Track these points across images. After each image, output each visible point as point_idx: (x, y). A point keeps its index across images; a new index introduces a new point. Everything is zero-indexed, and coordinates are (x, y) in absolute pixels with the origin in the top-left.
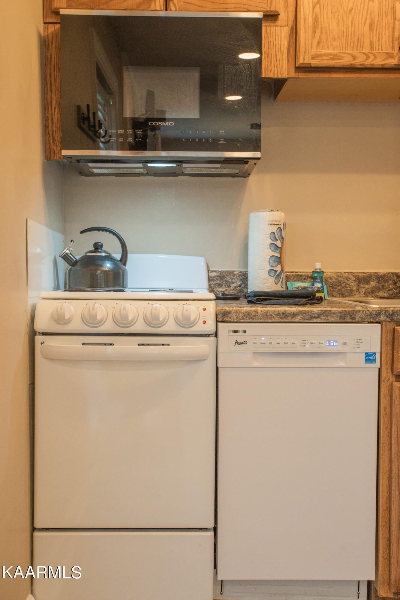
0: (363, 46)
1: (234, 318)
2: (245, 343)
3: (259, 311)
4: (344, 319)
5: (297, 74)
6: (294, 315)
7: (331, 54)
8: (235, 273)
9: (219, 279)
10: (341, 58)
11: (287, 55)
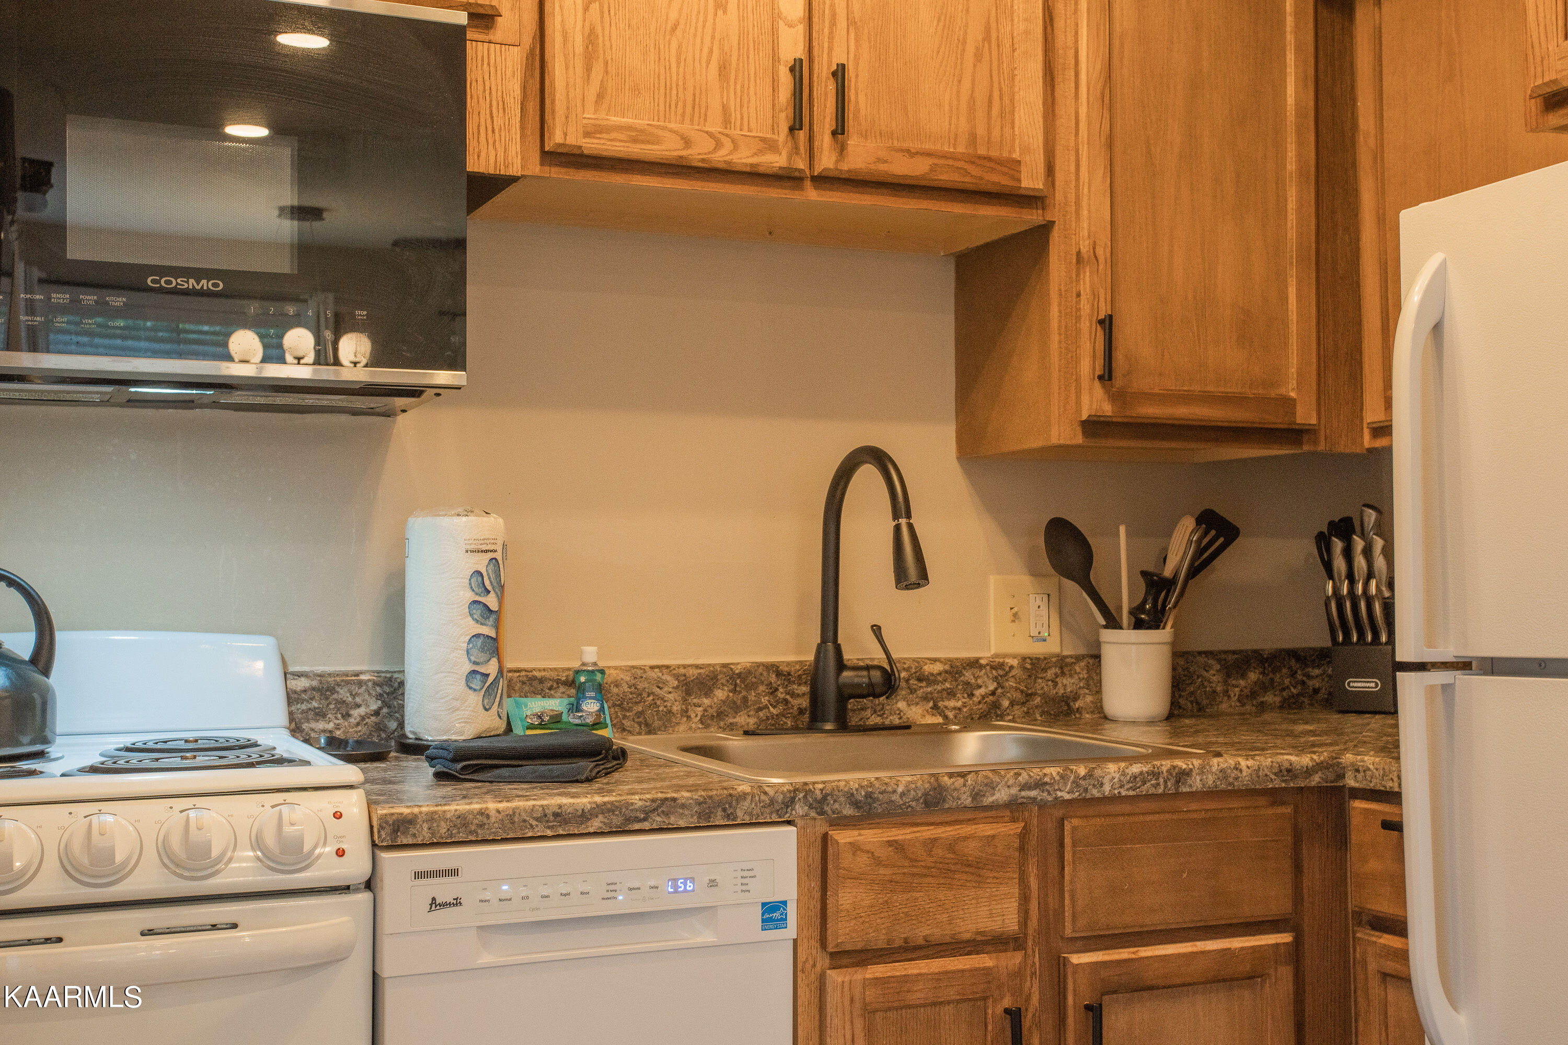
0: (706, 115)
1: (425, 835)
2: (457, 903)
3: (493, 813)
4: (708, 817)
5: (547, 168)
6: (584, 816)
7: (629, 128)
8: (363, 677)
9: (317, 695)
10: (657, 141)
11: (518, 119)
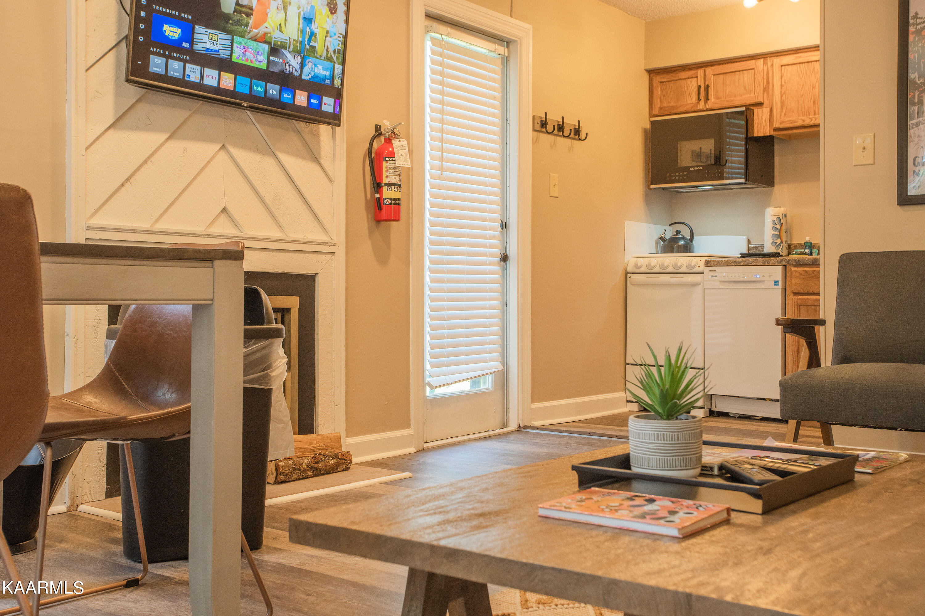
1: (712, 264)
2: (716, 276)
4: (764, 263)
5: (775, 133)
6: (740, 262)
7: (792, 120)
9: (755, 249)
10: (796, 122)
11: (769, 123)
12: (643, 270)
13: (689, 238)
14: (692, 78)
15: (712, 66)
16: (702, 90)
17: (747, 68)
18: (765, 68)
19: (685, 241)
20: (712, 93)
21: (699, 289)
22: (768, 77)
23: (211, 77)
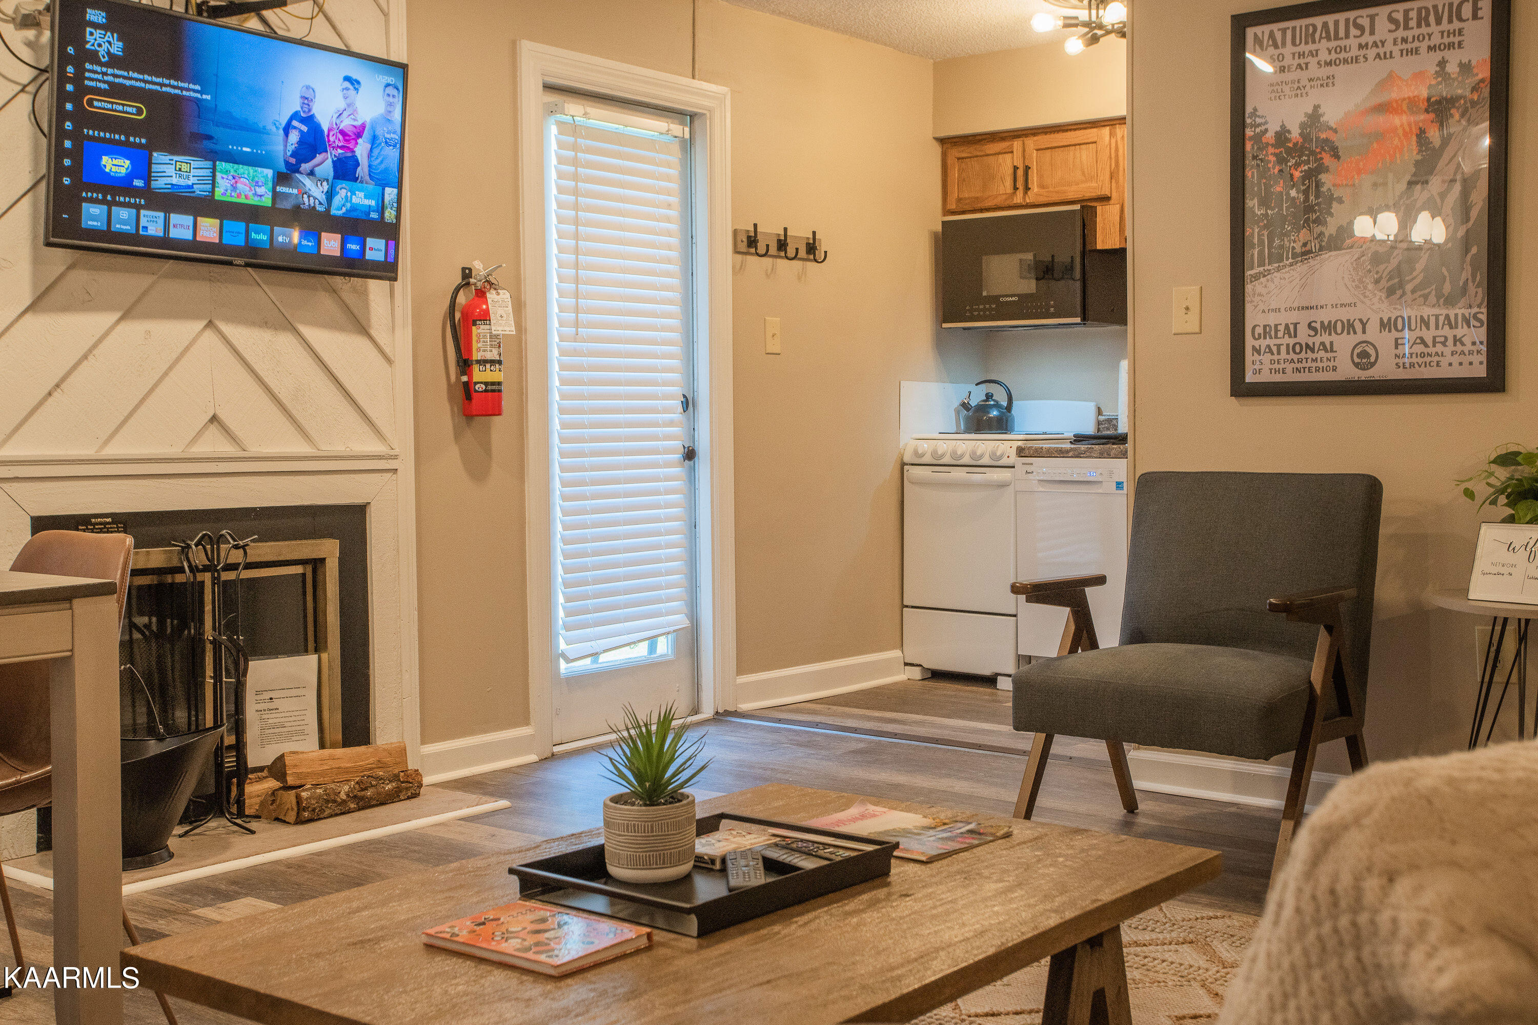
1: (1027, 454)
2: (1032, 472)
3: (1044, 448)
4: (1102, 454)
6: (1067, 451)
11: (1119, 229)
12: (927, 459)
13: (1005, 404)
14: (1005, 153)
15: (1034, 135)
16: (1020, 173)
17: (1086, 141)
18: (1113, 141)
19: (1000, 411)
20: (1035, 179)
21: (1010, 490)
22: (1117, 156)
23: (182, 226)
